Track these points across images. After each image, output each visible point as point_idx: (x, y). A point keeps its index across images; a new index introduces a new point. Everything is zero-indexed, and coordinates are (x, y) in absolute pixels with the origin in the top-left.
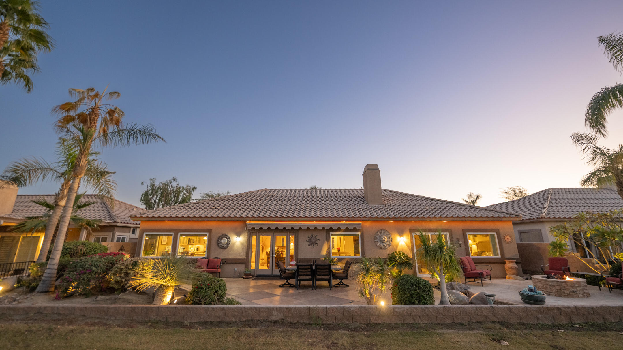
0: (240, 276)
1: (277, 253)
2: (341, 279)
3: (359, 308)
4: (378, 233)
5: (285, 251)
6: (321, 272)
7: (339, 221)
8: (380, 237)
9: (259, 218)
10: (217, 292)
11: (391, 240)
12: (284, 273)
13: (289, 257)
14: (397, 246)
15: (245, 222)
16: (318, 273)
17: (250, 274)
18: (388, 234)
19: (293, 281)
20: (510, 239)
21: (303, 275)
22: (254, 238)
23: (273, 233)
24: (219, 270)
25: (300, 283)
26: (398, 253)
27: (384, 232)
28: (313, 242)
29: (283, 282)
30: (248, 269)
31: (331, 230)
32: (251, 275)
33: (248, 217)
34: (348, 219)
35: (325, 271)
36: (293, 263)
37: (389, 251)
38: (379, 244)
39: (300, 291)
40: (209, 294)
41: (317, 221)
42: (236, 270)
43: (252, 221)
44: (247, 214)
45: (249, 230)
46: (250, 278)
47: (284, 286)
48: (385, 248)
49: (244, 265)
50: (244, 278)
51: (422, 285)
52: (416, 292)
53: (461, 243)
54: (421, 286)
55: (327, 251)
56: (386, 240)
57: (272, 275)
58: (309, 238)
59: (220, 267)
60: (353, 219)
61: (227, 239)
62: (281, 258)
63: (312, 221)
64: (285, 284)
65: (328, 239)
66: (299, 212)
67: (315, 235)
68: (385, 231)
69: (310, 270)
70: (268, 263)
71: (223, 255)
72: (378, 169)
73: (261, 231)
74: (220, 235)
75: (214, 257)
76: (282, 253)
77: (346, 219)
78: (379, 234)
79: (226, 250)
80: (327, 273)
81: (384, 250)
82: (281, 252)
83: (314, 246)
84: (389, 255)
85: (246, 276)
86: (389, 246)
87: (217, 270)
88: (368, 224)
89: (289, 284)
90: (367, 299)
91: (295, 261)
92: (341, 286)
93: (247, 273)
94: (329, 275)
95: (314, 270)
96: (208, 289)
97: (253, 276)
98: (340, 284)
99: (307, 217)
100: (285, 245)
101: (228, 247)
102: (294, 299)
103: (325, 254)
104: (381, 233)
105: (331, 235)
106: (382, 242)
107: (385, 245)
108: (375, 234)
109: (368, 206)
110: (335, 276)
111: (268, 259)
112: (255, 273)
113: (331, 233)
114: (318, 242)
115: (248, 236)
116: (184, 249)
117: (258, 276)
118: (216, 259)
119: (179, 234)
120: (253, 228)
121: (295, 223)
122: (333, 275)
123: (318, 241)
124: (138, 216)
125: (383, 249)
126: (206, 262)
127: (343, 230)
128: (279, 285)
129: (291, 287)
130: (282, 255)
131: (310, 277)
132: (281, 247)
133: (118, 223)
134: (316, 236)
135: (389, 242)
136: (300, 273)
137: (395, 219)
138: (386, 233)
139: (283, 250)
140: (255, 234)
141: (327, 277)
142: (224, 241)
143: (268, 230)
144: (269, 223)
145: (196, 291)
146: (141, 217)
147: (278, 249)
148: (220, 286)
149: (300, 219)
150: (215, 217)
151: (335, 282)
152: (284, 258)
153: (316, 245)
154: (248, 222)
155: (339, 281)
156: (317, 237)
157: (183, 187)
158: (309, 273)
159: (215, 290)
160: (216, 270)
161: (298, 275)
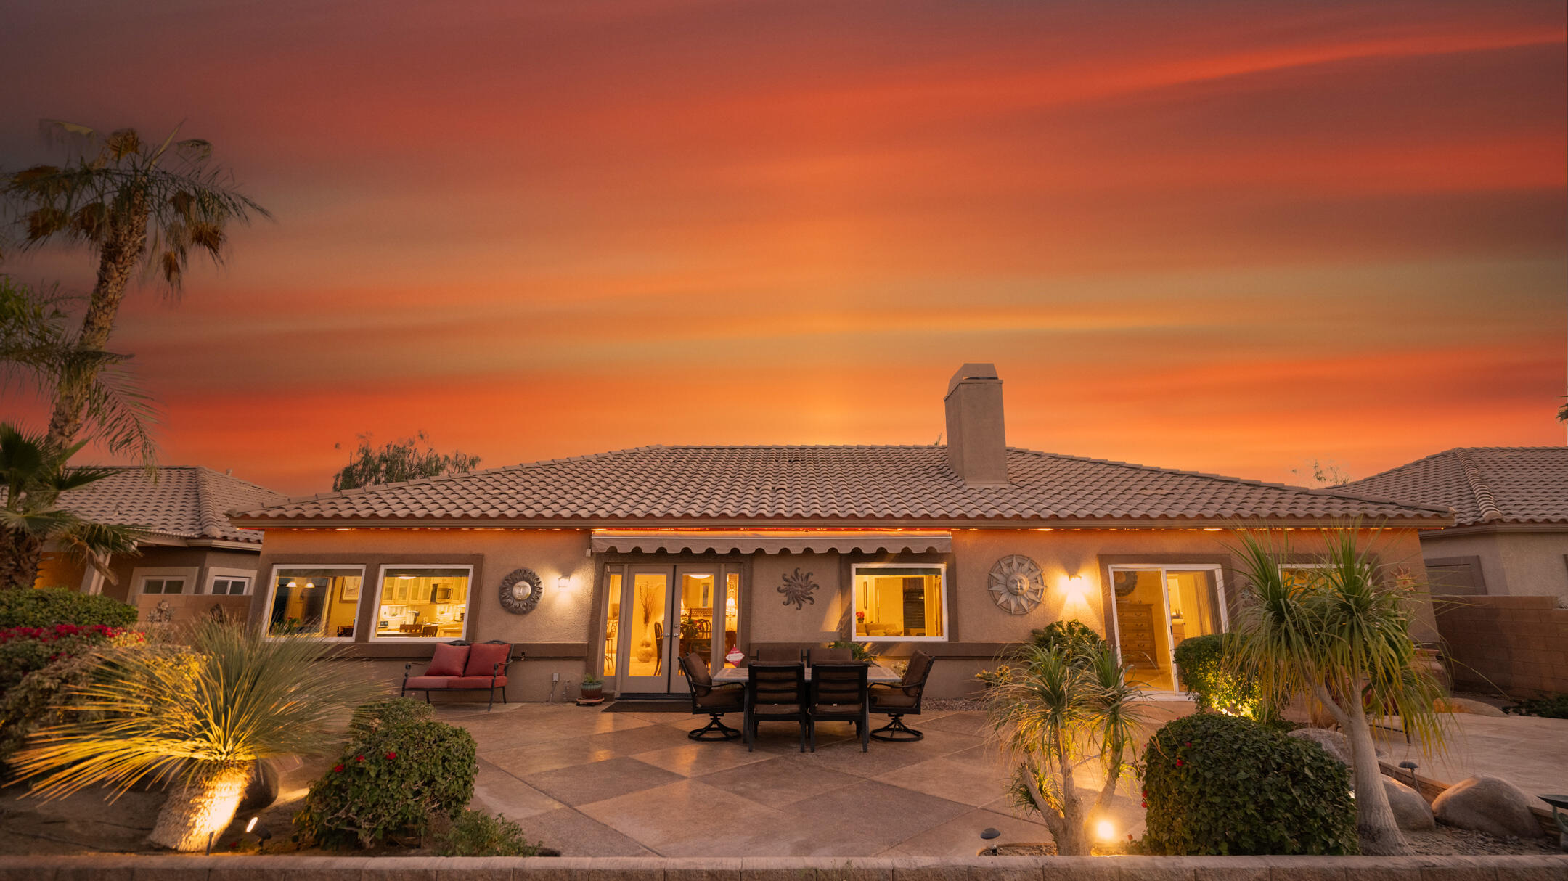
0: (568, 699)
1: (686, 626)
2: (896, 712)
3: (1040, 872)
4: (1003, 565)
5: (711, 620)
6: (832, 692)
7: (880, 528)
8: (1007, 577)
9: (631, 521)
10: (430, 782)
11: (1041, 587)
12: (706, 695)
13: (722, 641)
14: (1060, 605)
15: (587, 532)
16: (823, 696)
17: (599, 690)
18: (1033, 568)
19: (733, 720)
20: (1411, 583)
21: (771, 702)
22: (616, 582)
23: (675, 566)
24: (501, 680)
25: (757, 724)
26: (1065, 625)
27: (1019, 564)
28: (798, 595)
29: (702, 721)
30: (594, 676)
31: (857, 555)
32: (605, 695)
33: (597, 516)
34: (909, 521)
35: (845, 687)
36: (737, 656)
37: (1036, 620)
38: (1002, 600)
39: (761, 757)
40: (392, 796)
41: (814, 528)
42: (556, 679)
43: (609, 528)
44: (594, 508)
45: (599, 555)
46: (600, 704)
47: (706, 736)
48: (1023, 612)
49: (580, 666)
50: (578, 704)
51: (1311, 768)
52: (1287, 797)
54: (1307, 771)
55: (841, 622)
56: (1026, 587)
57: (669, 693)
58: (786, 580)
59: (506, 669)
60: (927, 521)
61: (532, 584)
62: (700, 643)
63: (797, 528)
64: (708, 729)
65: (845, 585)
66: (757, 503)
67: (805, 573)
68: (1025, 558)
69: (793, 685)
70: (660, 657)
71: (518, 632)
72: (997, 378)
73: (638, 559)
74: (510, 571)
75: (487, 640)
76: (701, 625)
77: (903, 522)
78: (1006, 570)
79: (528, 618)
80: (855, 696)
81: (1019, 618)
82: (698, 624)
83: (800, 605)
84: (1034, 632)
85: (588, 698)
86: (1035, 607)
87: (493, 681)
88: (969, 540)
89: (722, 728)
90: (1051, 818)
91: (741, 652)
92: (897, 735)
93: (587, 687)
94: (861, 700)
95: (809, 683)
96: (391, 773)
97: (608, 697)
98: (892, 726)
99: (780, 516)
100: (710, 604)
101: (532, 608)
102: (742, 794)
103: (834, 630)
104: (1010, 565)
105: (854, 572)
106: (1014, 593)
107: (1024, 603)
108: (992, 570)
109: (966, 488)
110: (878, 703)
111: (659, 643)
112: (615, 689)
113: (854, 567)
114: (815, 594)
115: (596, 577)
116: (417, 615)
117: (625, 696)
118: (492, 646)
119: (383, 568)
120: (612, 551)
121: (745, 536)
122: (873, 701)
123: (814, 590)
124: (253, 514)
125: (1015, 614)
126: (462, 658)
127: (892, 558)
128: (691, 730)
129: (727, 739)
130: (701, 634)
131: (795, 708)
132: (698, 610)
133: (215, 538)
134: (807, 576)
135: (1036, 592)
136: (761, 696)
137: (1057, 523)
138: (1027, 565)
139: (706, 618)
140: (618, 568)
141: (854, 708)
142: (522, 590)
143: (659, 559)
144: (663, 536)
145: (335, 783)
146: (263, 516)
147: (690, 617)
148: (444, 760)
149: (759, 522)
150: (492, 516)
151: (876, 721)
152: (708, 642)
153: (808, 601)
154: (597, 531)
155: (890, 720)
156: (811, 578)
157: (447, 458)
158: (793, 695)
159: (422, 776)
160: (489, 679)
161: (754, 701)
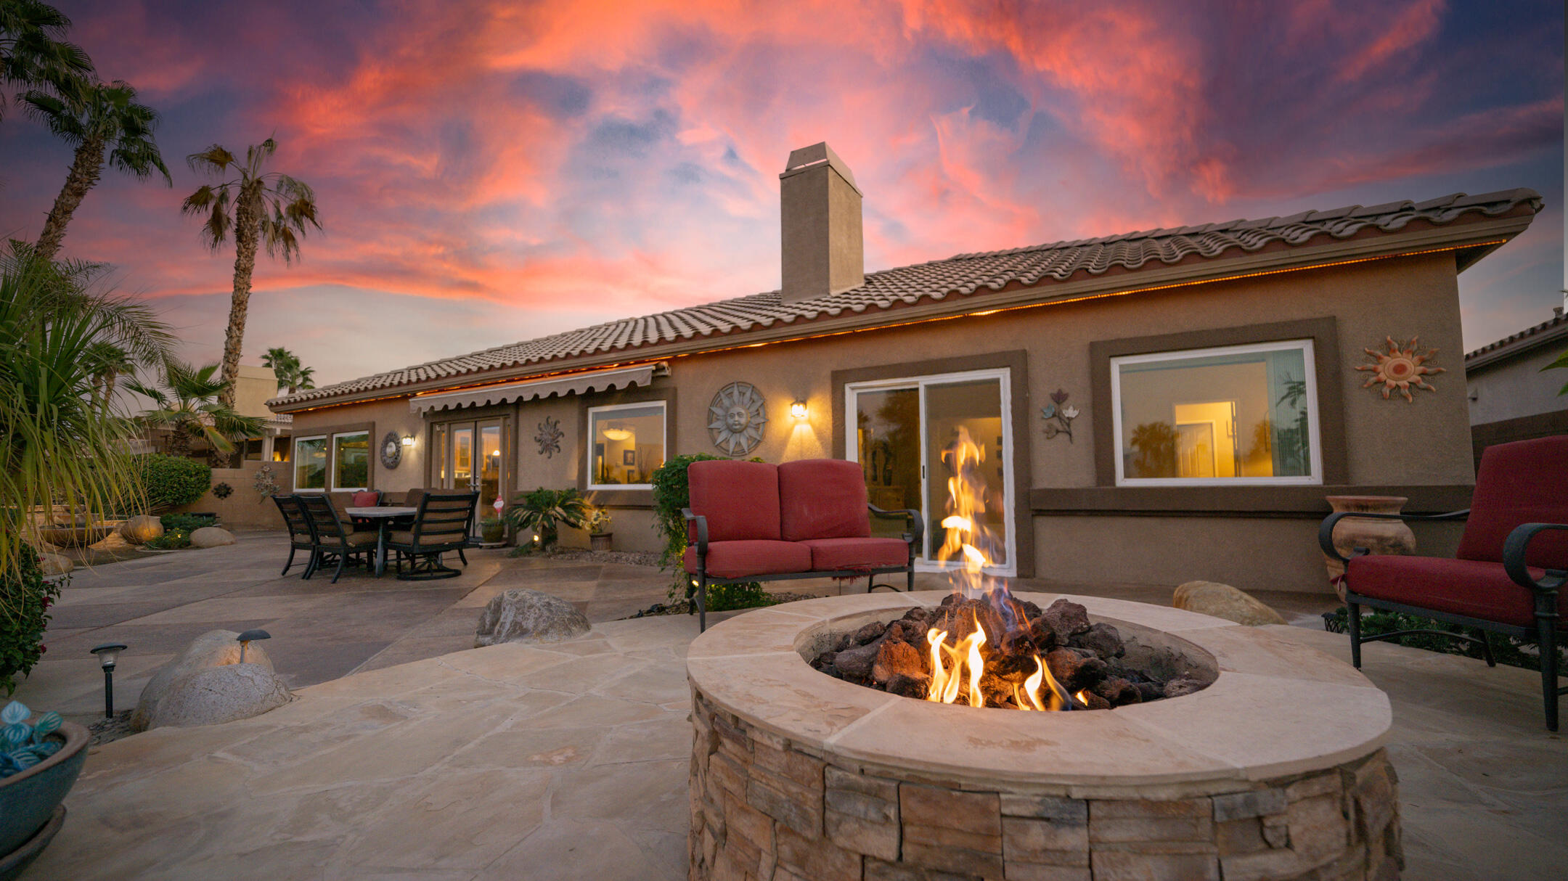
4: (723, 396)
7: (599, 365)
8: (727, 411)
11: (762, 420)
14: (784, 442)
20: (1411, 363)
23: (476, 422)
27: (740, 393)
28: (550, 442)
34: (619, 354)
38: (720, 438)
43: (425, 391)
53: (1070, 413)
55: (578, 470)
56: (745, 421)
58: (541, 429)
60: (634, 351)
61: (395, 444)
63: (536, 374)
65: (583, 430)
67: (554, 421)
68: (746, 385)
74: (386, 434)
77: (613, 355)
78: (725, 402)
79: (396, 472)
83: (551, 454)
86: (757, 445)
88: (691, 369)
99: (518, 364)
101: (397, 463)
103: (575, 478)
104: (730, 396)
105: (590, 415)
106: (732, 430)
107: (743, 441)
108: (712, 404)
113: (589, 411)
114: (561, 441)
115: (428, 435)
119: (335, 437)
121: (508, 387)
123: (559, 438)
127: (618, 397)
134: (555, 424)
135: (757, 427)
137: (766, 334)
138: (748, 394)
140: (443, 427)
142: (391, 449)
153: (556, 449)
154: (419, 395)
156: (558, 426)
